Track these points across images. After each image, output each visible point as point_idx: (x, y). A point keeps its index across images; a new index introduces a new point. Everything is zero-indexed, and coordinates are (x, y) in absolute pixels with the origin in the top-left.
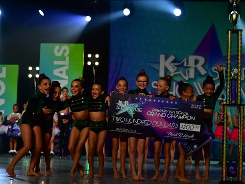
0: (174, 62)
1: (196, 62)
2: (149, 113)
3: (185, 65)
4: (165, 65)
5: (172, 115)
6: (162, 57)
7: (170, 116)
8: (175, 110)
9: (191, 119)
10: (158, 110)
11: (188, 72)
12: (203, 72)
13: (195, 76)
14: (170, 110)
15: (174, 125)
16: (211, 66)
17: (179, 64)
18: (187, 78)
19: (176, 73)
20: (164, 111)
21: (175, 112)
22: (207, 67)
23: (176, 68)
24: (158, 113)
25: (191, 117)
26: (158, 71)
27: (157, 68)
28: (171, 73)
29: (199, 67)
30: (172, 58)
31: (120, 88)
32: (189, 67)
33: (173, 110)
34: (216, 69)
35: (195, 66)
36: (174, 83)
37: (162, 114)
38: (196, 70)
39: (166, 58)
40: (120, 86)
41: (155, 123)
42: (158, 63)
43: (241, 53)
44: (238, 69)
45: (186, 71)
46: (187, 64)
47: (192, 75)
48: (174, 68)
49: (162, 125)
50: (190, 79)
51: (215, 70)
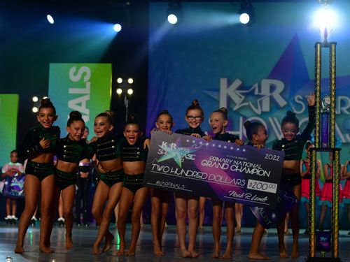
0: (240, 88)
1: (272, 88)
2: (205, 162)
3: (256, 92)
4: (228, 92)
5: (237, 167)
6: (223, 82)
7: (234, 168)
8: (242, 161)
9: (264, 174)
10: (217, 159)
11: (261, 102)
12: (282, 102)
13: (271, 109)
14: (234, 159)
15: (239, 181)
16: (293, 94)
17: (247, 91)
18: (259, 112)
19: (244, 104)
20: (226, 161)
21: (243, 164)
22: (287, 96)
23: (243, 97)
24: (217, 162)
25: (265, 172)
26: (218, 102)
27: (216, 97)
28: (236, 104)
29: (276, 95)
30: (237, 83)
31: (162, 125)
32: (262, 96)
33: (240, 160)
34: (301, 98)
35: (270, 94)
36: (241, 118)
37: (224, 164)
38: (272, 100)
39: (229, 83)
40: (162, 123)
41: (212, 177)
42: (218, 90)
43: (335, 75)
44: (331, 98)
45: (258, 100)
46: (260, 91)
47: (266, 107)
48: (241, 98)
49: (222, 180)
50: (263, 113)
51: (299, 99)
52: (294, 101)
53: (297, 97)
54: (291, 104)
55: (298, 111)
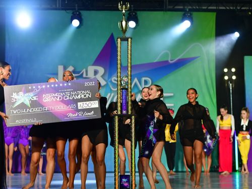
52: (111, 81)
53: (114, 78)
54: (109, 83)
55: (114, 88)
